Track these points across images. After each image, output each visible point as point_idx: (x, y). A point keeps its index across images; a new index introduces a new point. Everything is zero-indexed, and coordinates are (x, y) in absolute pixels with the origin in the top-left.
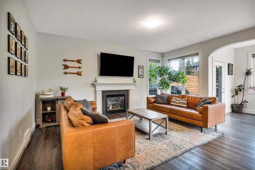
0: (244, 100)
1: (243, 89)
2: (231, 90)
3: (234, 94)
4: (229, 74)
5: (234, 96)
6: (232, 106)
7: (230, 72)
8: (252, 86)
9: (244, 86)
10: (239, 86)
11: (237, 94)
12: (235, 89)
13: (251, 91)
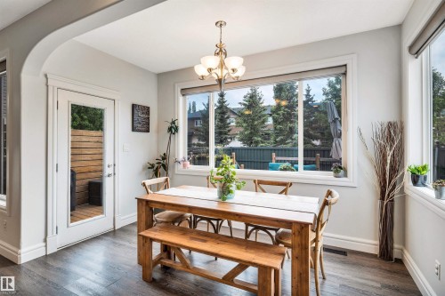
4: (134, 129)
13: (179, 168)
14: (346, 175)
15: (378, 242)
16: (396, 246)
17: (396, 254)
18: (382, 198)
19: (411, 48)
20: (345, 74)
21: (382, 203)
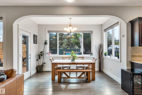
0: (43, 63)
1: (43, 54)
2: (36, 56)
3: (38, 58)
4: (34, 43)
5: (38, 60)
6: (37, 68)
7: (35, 42)
8: (48, 52)
9: (44, 52)
10: (41, 52)
11: (40, 58)
12: (39, 55)
13: (47, 55)
14: (92, 55)
15: (98, 69)
16: (102, 69)
17: (102, 70)
18: (99, 59)
19: (104, 30)
20: (92, 33)
21: (99, 60)
